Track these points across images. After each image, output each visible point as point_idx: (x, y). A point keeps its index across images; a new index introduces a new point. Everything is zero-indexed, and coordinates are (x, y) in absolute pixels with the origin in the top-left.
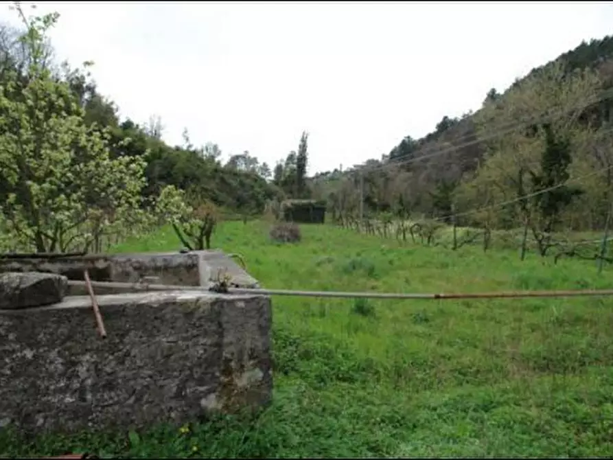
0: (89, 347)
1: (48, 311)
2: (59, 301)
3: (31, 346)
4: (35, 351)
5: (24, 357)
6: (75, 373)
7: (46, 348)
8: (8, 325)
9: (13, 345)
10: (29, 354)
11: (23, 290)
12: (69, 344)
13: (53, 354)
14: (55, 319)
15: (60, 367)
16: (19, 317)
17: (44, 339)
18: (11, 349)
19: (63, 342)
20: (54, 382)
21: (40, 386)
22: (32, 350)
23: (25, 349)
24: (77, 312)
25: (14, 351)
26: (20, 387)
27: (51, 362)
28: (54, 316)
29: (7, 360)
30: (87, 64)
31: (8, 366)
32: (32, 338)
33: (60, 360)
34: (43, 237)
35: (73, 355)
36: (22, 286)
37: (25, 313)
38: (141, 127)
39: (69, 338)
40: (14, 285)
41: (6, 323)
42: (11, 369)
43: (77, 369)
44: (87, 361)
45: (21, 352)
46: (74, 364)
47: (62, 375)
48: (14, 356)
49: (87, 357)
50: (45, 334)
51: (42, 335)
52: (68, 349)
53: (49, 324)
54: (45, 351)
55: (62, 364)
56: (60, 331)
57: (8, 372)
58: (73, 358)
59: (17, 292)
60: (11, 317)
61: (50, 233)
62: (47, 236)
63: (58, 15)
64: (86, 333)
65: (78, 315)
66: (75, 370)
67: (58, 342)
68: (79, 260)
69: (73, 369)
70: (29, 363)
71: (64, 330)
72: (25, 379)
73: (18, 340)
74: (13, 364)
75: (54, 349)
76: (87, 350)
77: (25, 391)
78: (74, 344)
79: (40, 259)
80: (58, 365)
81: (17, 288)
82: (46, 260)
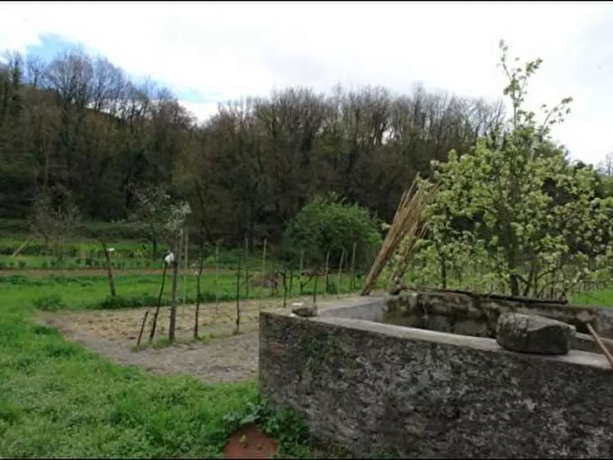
0: (604, 420)
1: (556, 362)
2: (565, 353)
3: (533, 398)
4: (536, 404)
5: (524, 407)
6: (582, 446)
7: (549, 405)
8: (512, 368)
9: (515, 391)
10: (531, 405)
11: (530, 334)
12: (577, 407)
13: (557, 414)
14: (562, 373)
15: (563, 431)
16: (523, 362)
17: (548, 394)
18: (512, 394)
19: (570, 404)
20: (556, 447)
21: (539, 445)
22: (534, 401)
23: (526, 398)
24: (591, 372)
25: (515, 397)
26: (518, 438)
27: (554, 423)
28: (562, 370)
29: (508, 404)
30: (567, 101)
31: (508, 411)
32: (534, 389)
33: (564, 424)
34: (518, 280)
35: (580, 422)
36: (529, 329)
37: (530, 359)
38: (595, 168)
39: (579, 400)
40: (522, 327)
41: (511, 365)
42: (510, 414)
43: (586, 442)
44: (599, 436)
45: (522, 400)
46: (583, 434)
47: (566, 442)
48: (515, 403)
49: (600, 432)
50: (550, 388)
51: (545, 389)
52: (577, 414)
53: (556, 378)
54: (547, 408)
55: (567, 430)
56: (567, 389)
57: (507, 417)
58: (581, 426)
59: (525, 335)
60: (515, 360)
61: (525, 277)
62: (523, 280)
63: (541, 61)
64: (601, 401)
65: (592, 376)
66: (582, 442)
67: (564, 401)
68: (559, 309)
69: (579, 439)
70: (530, 415)
71: (572, 389)
72: (523, 432)
73: (521, 386)
74: (513, 410)
75: (559, 408)
76: (601, 423)
77: (523, 444)
78: (582, 410)
79: (518, 303)
80: (561, 428)
81: (524, 331)
82: (522, 304)
